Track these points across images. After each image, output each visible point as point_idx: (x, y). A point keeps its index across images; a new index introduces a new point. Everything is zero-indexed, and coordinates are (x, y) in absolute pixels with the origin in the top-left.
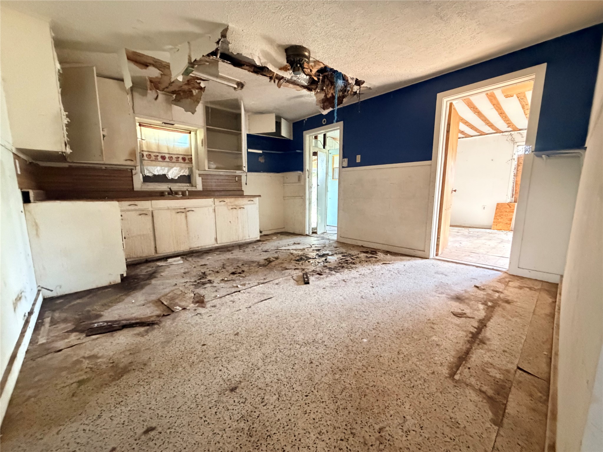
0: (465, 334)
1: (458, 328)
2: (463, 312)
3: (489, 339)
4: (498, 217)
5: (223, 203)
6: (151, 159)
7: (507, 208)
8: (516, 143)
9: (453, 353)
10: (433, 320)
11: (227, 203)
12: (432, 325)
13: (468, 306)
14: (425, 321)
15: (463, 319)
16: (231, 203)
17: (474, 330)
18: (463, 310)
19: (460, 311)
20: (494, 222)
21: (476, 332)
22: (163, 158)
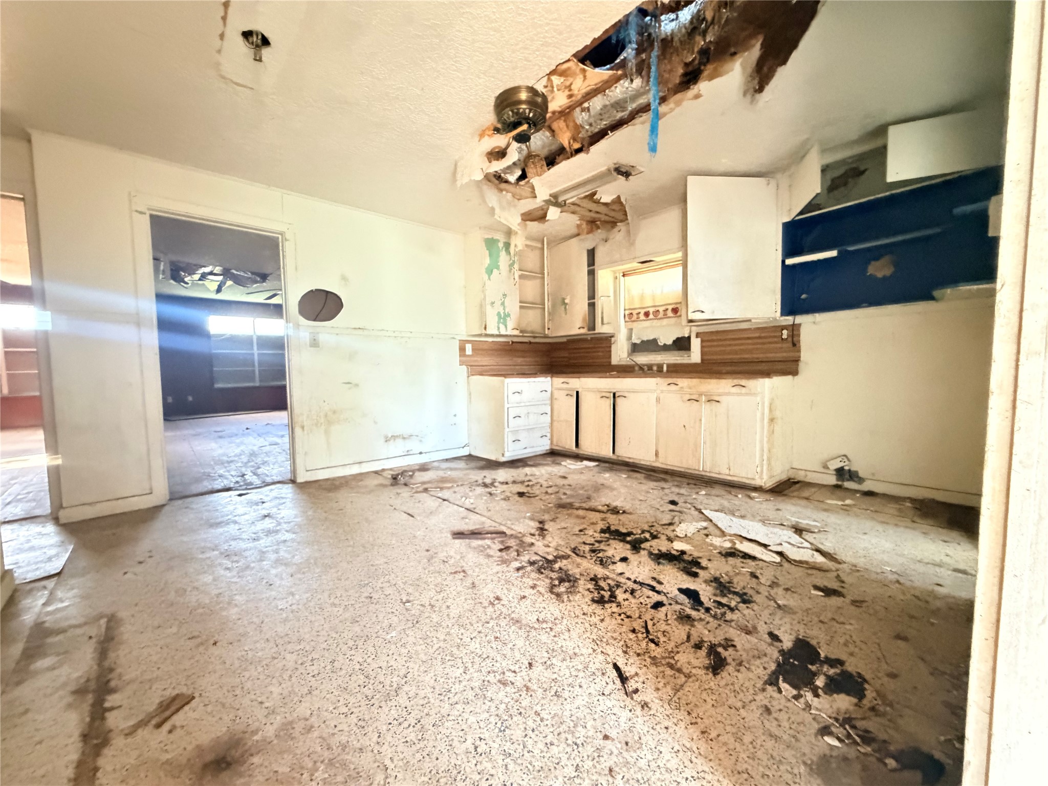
0: (126, 678)
1: (147, 676)
2: (167, 727)
3: (69, 706)
5: (673, 387)
6: (633, 319)
9: (125, 637)
10: (206, 649)
11: (682, 388)
12: (199, 640)
13: (167, 762)
14: (217, 636)
15: (152, 707)
16: (690, 388)
17: (111, 700)
18: (170, 732)
19: (178, 719)
21: (103, 700)
22: (647, 314)
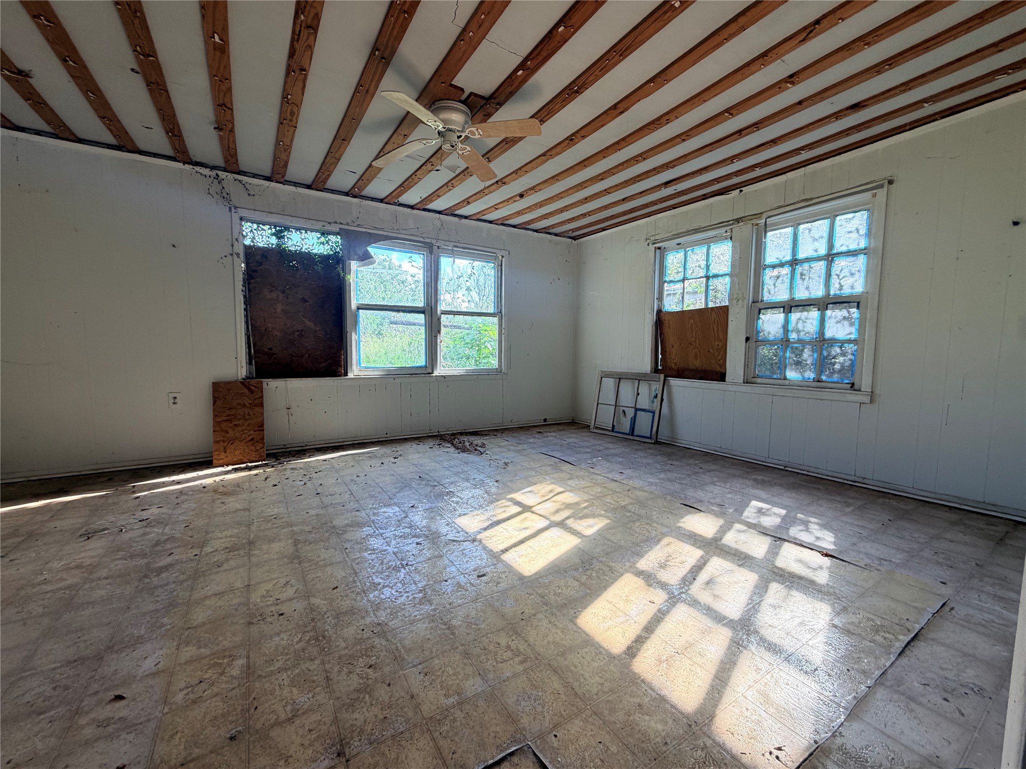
4: (224, 425)
7: (242, 395)
8: (236, 208)
20: (216, 442)
